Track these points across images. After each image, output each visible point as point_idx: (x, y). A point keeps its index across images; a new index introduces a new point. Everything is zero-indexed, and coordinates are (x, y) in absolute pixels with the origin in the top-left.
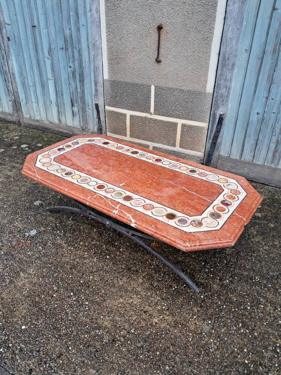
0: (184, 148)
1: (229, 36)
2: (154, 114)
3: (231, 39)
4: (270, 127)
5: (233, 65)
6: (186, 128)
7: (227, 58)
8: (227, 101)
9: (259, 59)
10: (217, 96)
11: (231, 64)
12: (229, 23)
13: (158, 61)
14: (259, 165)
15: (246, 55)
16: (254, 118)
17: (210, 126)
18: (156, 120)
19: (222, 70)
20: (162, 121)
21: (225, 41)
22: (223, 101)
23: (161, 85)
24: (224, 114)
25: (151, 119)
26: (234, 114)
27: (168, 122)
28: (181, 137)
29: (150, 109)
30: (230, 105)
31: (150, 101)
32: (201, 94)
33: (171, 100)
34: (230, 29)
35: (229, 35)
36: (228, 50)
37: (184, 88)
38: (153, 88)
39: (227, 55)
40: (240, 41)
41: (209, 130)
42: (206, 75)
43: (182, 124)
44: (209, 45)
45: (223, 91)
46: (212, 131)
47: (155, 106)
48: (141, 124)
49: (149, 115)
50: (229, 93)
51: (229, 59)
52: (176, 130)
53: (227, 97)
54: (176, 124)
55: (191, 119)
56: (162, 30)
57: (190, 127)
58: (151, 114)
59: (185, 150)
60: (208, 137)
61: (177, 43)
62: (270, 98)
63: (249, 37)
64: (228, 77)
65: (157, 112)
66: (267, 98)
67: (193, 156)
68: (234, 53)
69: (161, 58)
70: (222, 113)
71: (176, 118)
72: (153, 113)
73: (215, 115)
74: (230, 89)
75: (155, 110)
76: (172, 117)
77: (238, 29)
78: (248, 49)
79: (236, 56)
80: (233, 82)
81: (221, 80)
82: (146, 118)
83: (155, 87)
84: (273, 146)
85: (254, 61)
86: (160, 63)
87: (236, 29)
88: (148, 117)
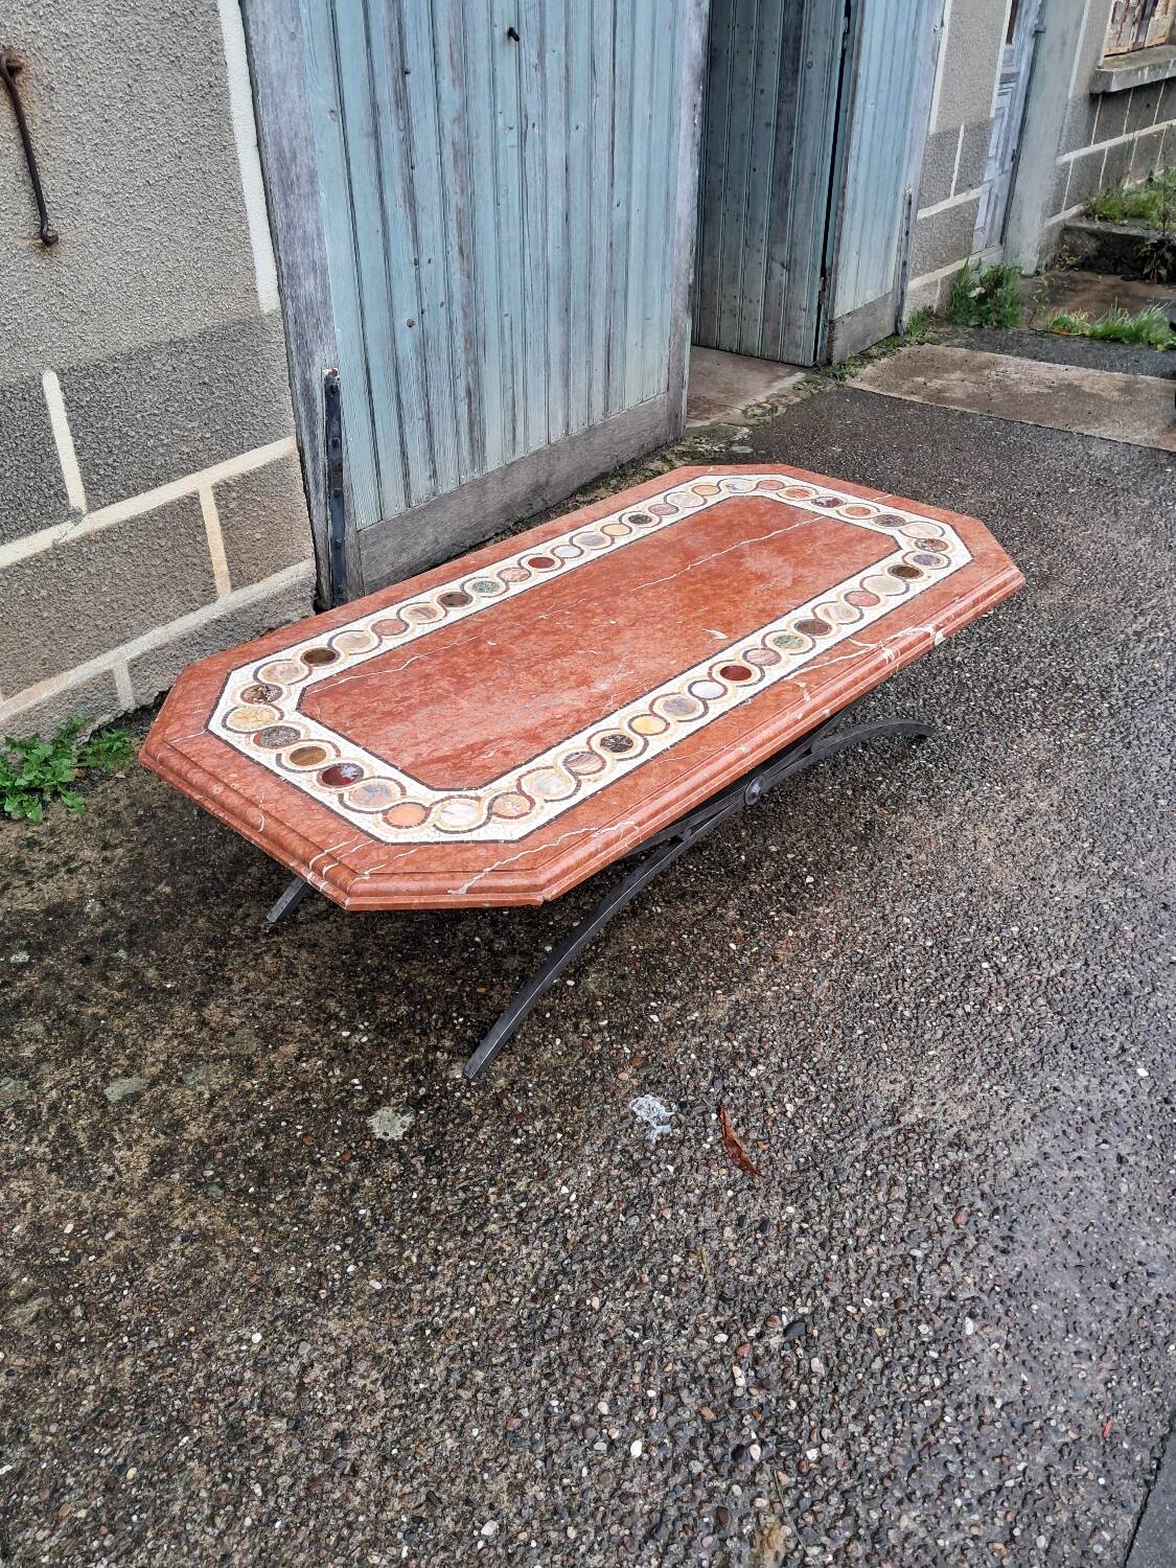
0: (250, 581)
1: (274, 70)
2: (92, 508)
3: (283, 79)
4: (444, 356)
5: (312, 177)
6: (234, 495)
7: (288, 156)
8: (329, 318)
9: (368, 135)
10: (298, 311)
11: (304, 179)
12: (261, 18)
13: (47, 242)
14: (450, 496)
15: (336, 127)
16: (407, 343)
17: (306, 438)
18: (106, 533)
19: (287, 205)
20: (133, 522)
21: (268, 91)
22: (317, 325)
23: (87, 354)
24: (334, 373)
25: (86, 539)
26: (358, 358)
27: (162, 511)
28: (229, 540)
29: (65, 496)
30: (337, 330)
31: (53, 456)
32: (248, 327)
33: (147, 405)
34: (270, 41)
35: (274, 61)
36: (284, 120)
37: (187, 329)
38: (51, 384)
39: (285, 143)
40: (309, 81)
41: (308, 456)
42: (245, 244)
43: (216, 487)
44: (224, 118)
45: (309, 285)
46: (315, 459)
47: (87, 469)
48: (44, 593)
49: (67, 526)
50: (325, 287)
51: (294, 158)
52: (203, 526)
53: (325, 303)
54: (194, 499)
55: (241, 449)
56: (19, 78)
57: (245, 480)
58: (75, 516)
59: (256, 587)
60: (312, 487)
61: (103, 133)
62: (424, 261)
63: (327, 62)
64: (311, 227)
65: (101, 491)
66: (416, 263)
67: (287, 591)
68: (303, 131)
69: (55, 224)
70: (327, 372)
71: (188, 472)
72: (84, 509)
73: (307, 388)
74: (324, 271)
75: (90, 487)
76: (170, 480)
77: (293, 36)
78: (333, 104)
79: (310, 141)
80: (326, 239)
81: (292, 244)
82: (57, 551)
83: (61, 374)
84: (463, 408)
85: (360, 147)
86: (55, 248)
87: (285, 38)
88: (67, 538)
